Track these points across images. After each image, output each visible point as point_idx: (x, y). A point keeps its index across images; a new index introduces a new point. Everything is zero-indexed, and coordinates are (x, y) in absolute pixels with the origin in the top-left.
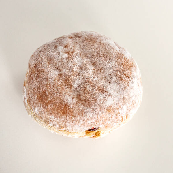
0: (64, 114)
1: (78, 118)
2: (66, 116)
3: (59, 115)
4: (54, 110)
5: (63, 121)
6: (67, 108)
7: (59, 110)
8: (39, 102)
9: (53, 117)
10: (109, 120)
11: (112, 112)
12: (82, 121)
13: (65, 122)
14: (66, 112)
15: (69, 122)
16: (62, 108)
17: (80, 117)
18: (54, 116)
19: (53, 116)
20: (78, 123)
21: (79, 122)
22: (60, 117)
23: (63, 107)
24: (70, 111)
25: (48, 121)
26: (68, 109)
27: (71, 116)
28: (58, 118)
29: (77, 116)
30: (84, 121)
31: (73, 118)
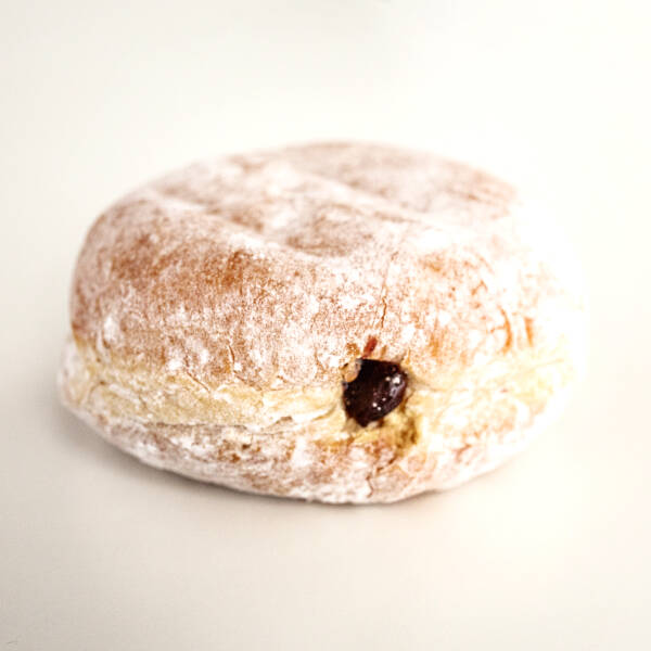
0: (229, 284)
1: (297, 290)
2: (241, 291)
3: (206, 296)
4: (187, 281)
5: (228, 320)
6: (240, 261)
7: (207, 273)
8: (121, 276)
9: (181, 314)
10: (441, 307)
11: (451, 274)
12: (313, 298)
13: (236, 323)
14: (240, 276)
15: (253, 314)
16: (220, 263)
17: (303, 285)
18: (186, 309)
19: (183, 310)
20: (295, 314)
21: (299, 308)
22: (212, 304)
23: (225, 260)
24: (257, 270)
25: (163, 349)
26: (248, 263)
27: (263, 285)
28: (207, 311)
29: (290, 282)
30: (321, 298)
31: (273, 293)
